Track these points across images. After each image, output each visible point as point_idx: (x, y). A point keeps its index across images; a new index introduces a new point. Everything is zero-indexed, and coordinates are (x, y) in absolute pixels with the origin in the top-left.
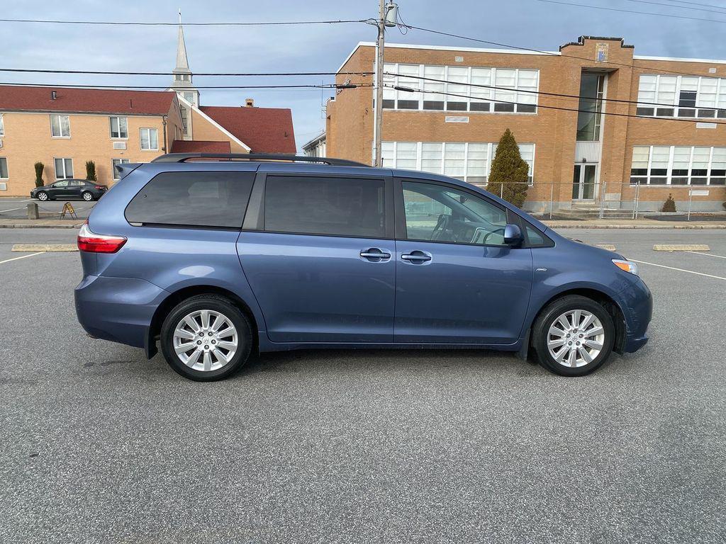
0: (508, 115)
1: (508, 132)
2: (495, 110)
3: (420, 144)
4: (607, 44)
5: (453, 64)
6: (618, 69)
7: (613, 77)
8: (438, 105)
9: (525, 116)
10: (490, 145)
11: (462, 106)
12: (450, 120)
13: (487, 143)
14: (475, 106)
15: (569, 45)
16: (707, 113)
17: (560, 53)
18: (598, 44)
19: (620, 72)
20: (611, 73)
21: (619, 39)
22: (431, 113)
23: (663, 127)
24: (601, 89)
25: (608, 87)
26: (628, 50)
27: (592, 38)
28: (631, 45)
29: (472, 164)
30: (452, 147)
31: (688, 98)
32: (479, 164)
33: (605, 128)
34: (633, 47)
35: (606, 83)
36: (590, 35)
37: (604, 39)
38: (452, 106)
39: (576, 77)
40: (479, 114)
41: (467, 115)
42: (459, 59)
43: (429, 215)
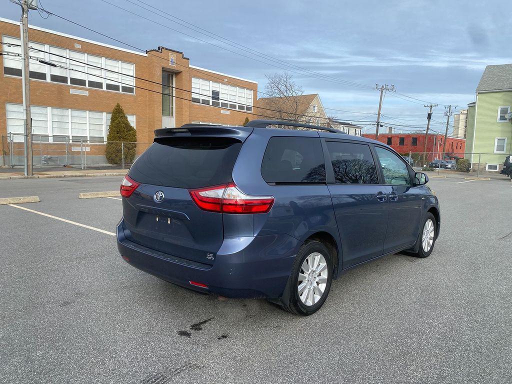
0: (116, 93)
1: (118, 106)
2: (107, 89)
3: (49, 109)
4: (175, 54)
5: (73, 49)
6: (182, 72)
7: (178, 77)
8: (63, 79)
9: (127, 95)
10: (105, 114)
11: (81, 82)
12: (72, 92)
13: (102, 112)
14: (92, 84)
15: (153, 50)
16: (225, 105)
17: (146, 55)
18: (170, 53)
19: (183, 74)
20: (177, 73)
21: (181, 53)
22: (58, 84)
23: (206, 111)
24: (172, 83)
25: (176, 82)
26: (187, 60)
27: (166, 49)
28: (188, 58)
29: (92, 127)
30: (76, 113)
31: (216, 95)
32: (97, 128)
33: (176, 109)
34: (188, 59)
35: (174, 79)
36: (165, 47)
37: (173, 51)
38: (75, 81)
39: (159, 73)
40: (96, 90)
41: (86, 89)
42: (78, 46)
43: (65, 166)
